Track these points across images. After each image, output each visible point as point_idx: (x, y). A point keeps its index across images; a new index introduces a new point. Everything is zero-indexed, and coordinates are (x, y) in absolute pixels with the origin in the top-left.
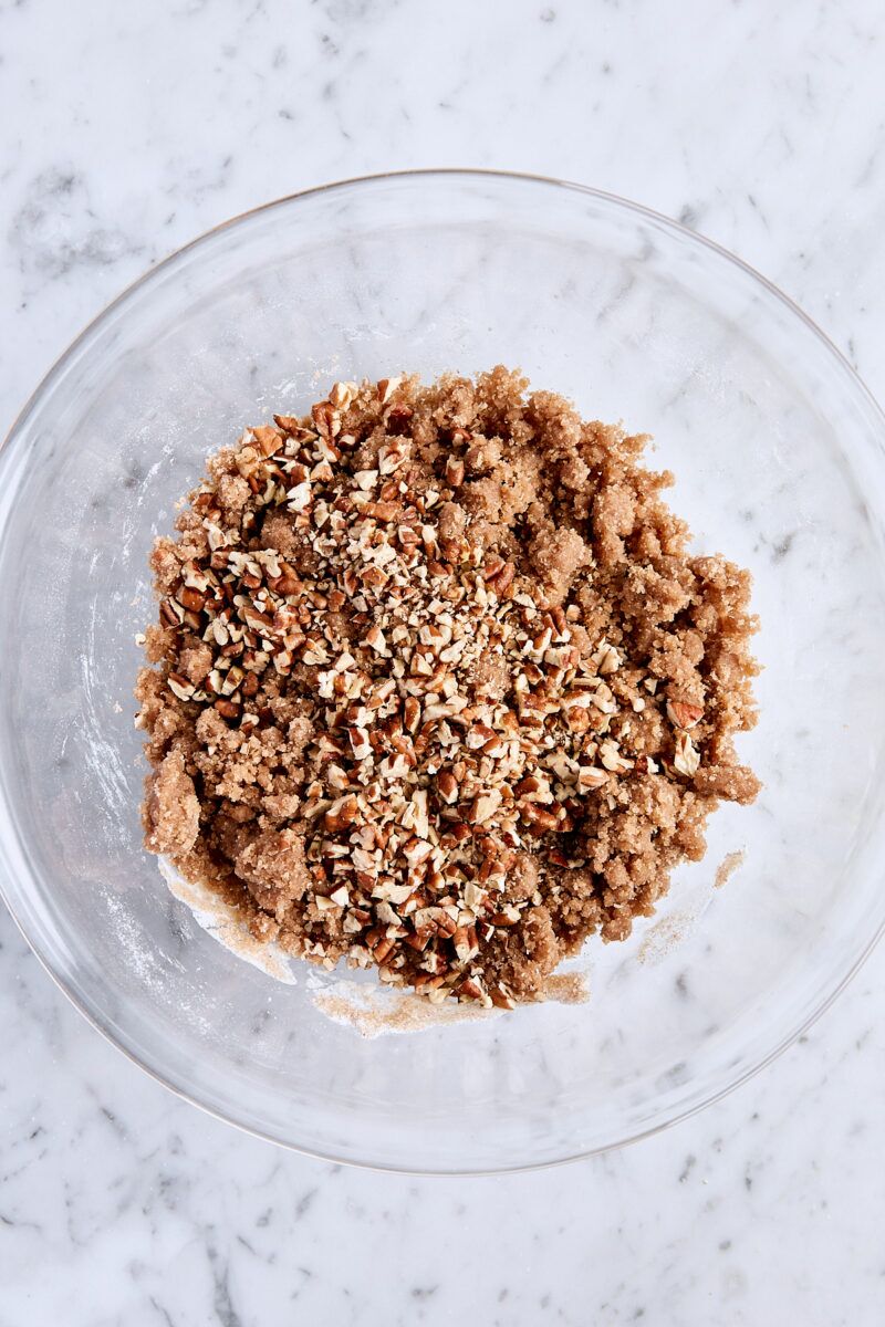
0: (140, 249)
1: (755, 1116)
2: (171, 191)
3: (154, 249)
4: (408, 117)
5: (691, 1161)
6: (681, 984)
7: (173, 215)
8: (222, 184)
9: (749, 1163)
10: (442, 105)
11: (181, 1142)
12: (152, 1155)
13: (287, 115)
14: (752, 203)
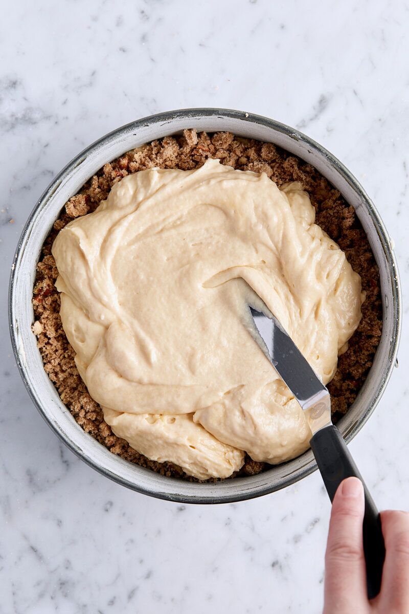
0: (50, 117)
2: (65, 88)
3: (57, 117)
4: (183, 51)
7: (67, 100)
8: (91, 84)
10: (200, 45)
11: (70, 563)
12: (56, 570)
13: (123, 50)
14: (355, 93)
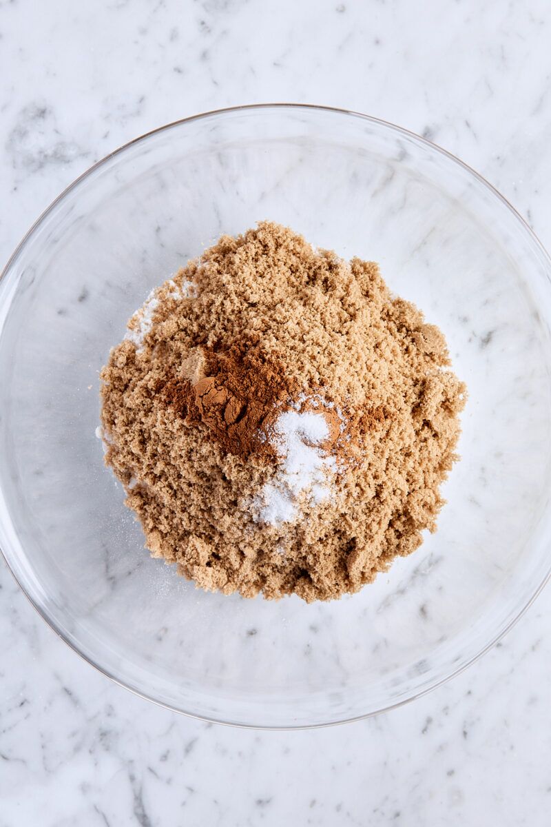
0: (87, 154)
1: (469, 693)
2: (106, 118)
3: (95, 153)
4: (254, 72)
5: (429, 721)
6: (423, 610)
7: (108, 132)
8: (138, 113)
9: (465, 722)
10: (275, 64)
11: (113, 709)
12: (95, 717)
13: (179, 71)
14: (468, 124)
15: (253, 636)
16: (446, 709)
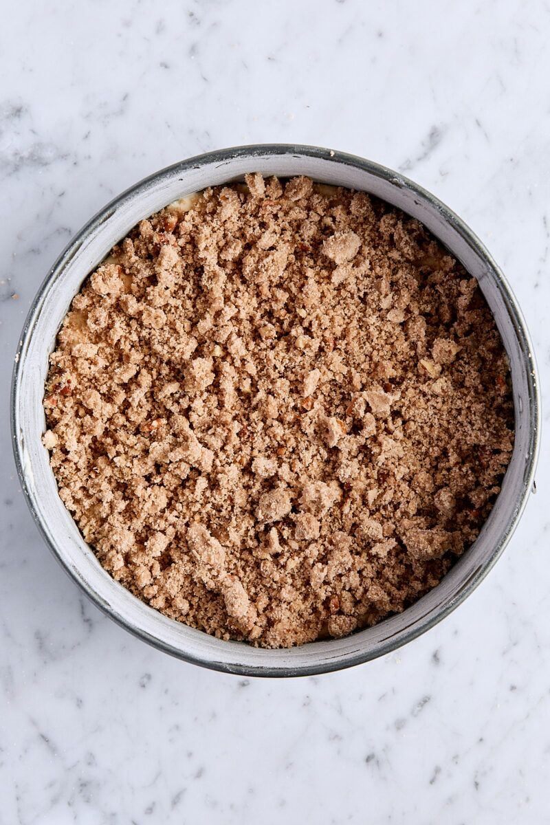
0: (66, 156)
1: (481, 740)
2: (88, 116)
3: (76, 156)
4: (246, 67)
5: (437, 770)
6: (436, 657)
7: (89, 133)
8: (122, 112)
9: (477, 772)
10: (269, 59)
11: (94, 757)
12: (74, 766)
13: (165, 66)
14: (478, 123)
15: (246, 687)
16: (456, 758)
